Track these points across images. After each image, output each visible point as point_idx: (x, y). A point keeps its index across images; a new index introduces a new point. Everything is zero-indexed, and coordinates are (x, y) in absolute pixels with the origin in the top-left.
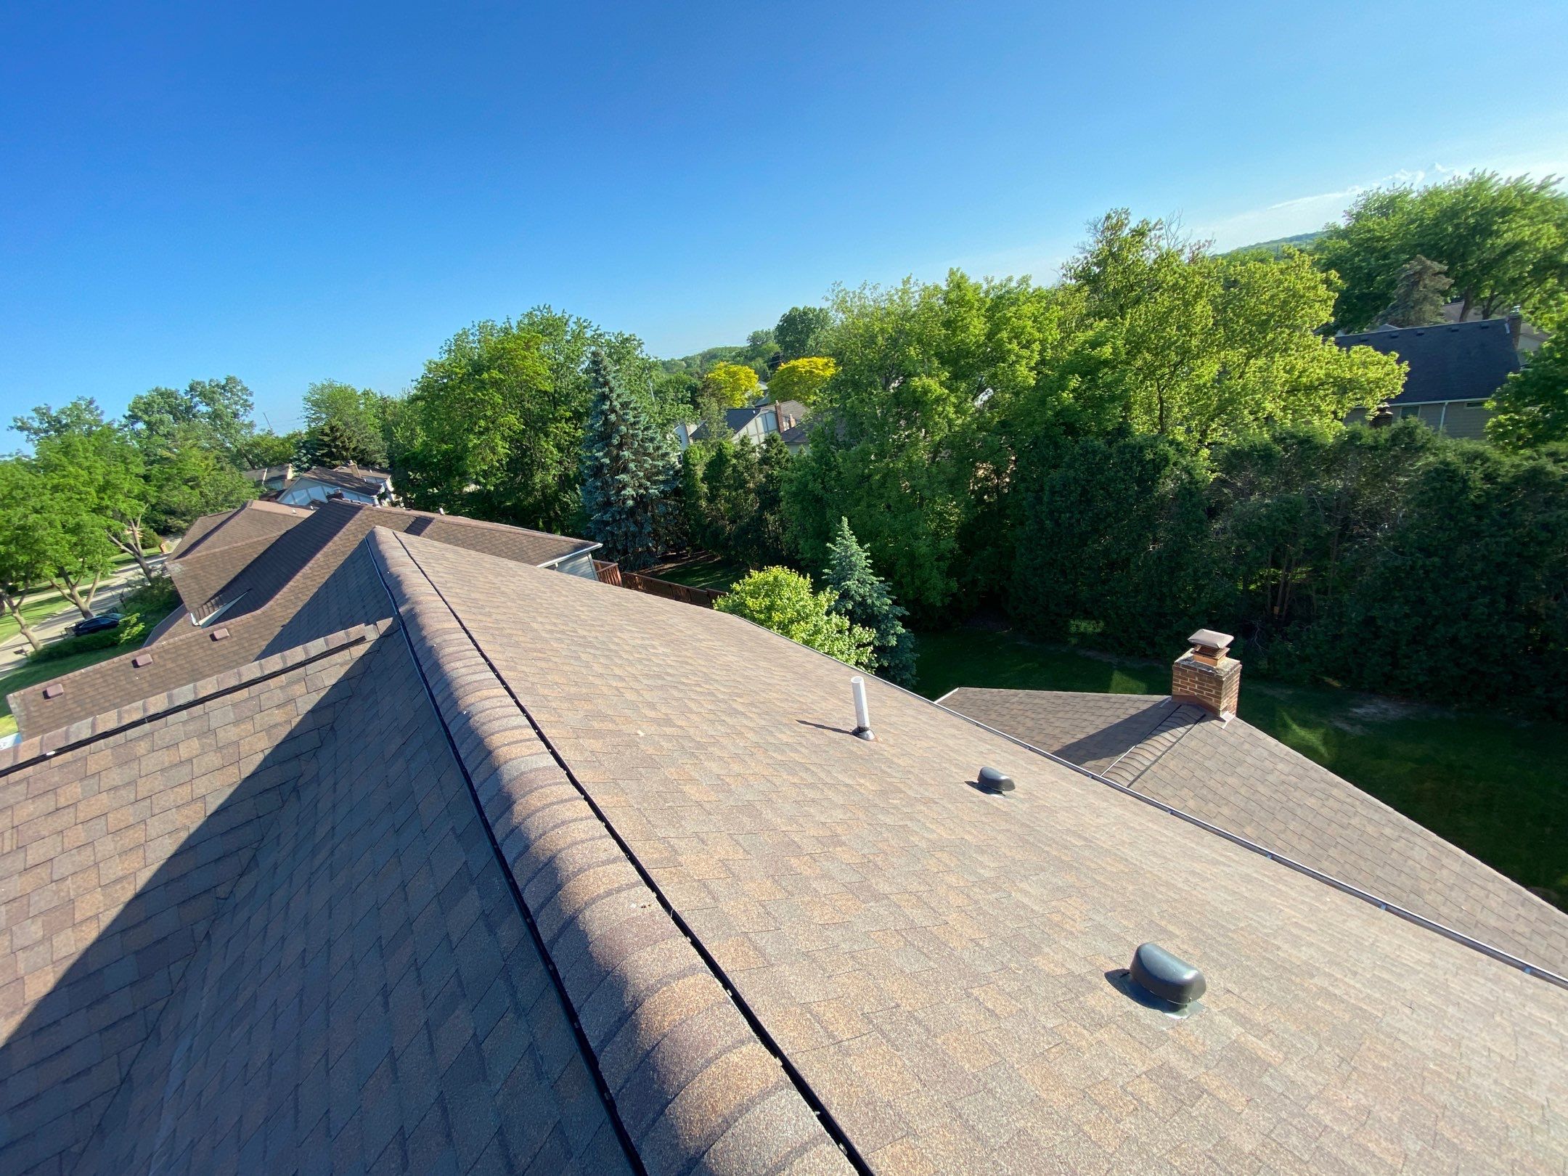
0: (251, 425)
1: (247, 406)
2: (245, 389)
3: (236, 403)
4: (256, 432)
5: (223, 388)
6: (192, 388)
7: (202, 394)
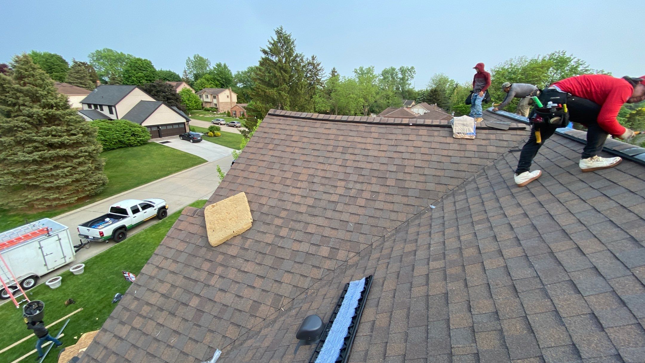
0: (410, 84)
1: (412, 77)
2: (415, 71)
3: (410, 76)
4: (410, 87)
5: (409, 70)
6: (400, 69)
7: (402, 72)
